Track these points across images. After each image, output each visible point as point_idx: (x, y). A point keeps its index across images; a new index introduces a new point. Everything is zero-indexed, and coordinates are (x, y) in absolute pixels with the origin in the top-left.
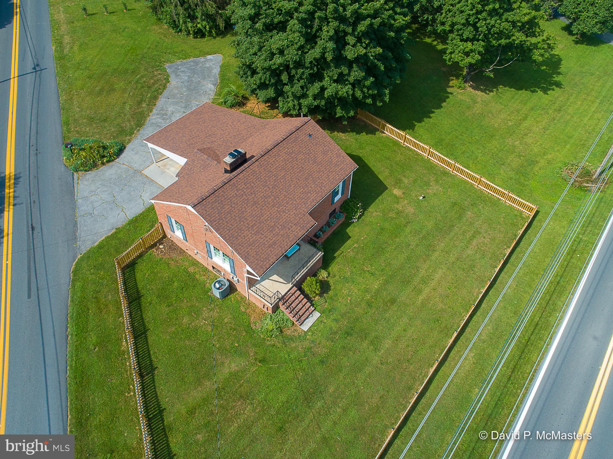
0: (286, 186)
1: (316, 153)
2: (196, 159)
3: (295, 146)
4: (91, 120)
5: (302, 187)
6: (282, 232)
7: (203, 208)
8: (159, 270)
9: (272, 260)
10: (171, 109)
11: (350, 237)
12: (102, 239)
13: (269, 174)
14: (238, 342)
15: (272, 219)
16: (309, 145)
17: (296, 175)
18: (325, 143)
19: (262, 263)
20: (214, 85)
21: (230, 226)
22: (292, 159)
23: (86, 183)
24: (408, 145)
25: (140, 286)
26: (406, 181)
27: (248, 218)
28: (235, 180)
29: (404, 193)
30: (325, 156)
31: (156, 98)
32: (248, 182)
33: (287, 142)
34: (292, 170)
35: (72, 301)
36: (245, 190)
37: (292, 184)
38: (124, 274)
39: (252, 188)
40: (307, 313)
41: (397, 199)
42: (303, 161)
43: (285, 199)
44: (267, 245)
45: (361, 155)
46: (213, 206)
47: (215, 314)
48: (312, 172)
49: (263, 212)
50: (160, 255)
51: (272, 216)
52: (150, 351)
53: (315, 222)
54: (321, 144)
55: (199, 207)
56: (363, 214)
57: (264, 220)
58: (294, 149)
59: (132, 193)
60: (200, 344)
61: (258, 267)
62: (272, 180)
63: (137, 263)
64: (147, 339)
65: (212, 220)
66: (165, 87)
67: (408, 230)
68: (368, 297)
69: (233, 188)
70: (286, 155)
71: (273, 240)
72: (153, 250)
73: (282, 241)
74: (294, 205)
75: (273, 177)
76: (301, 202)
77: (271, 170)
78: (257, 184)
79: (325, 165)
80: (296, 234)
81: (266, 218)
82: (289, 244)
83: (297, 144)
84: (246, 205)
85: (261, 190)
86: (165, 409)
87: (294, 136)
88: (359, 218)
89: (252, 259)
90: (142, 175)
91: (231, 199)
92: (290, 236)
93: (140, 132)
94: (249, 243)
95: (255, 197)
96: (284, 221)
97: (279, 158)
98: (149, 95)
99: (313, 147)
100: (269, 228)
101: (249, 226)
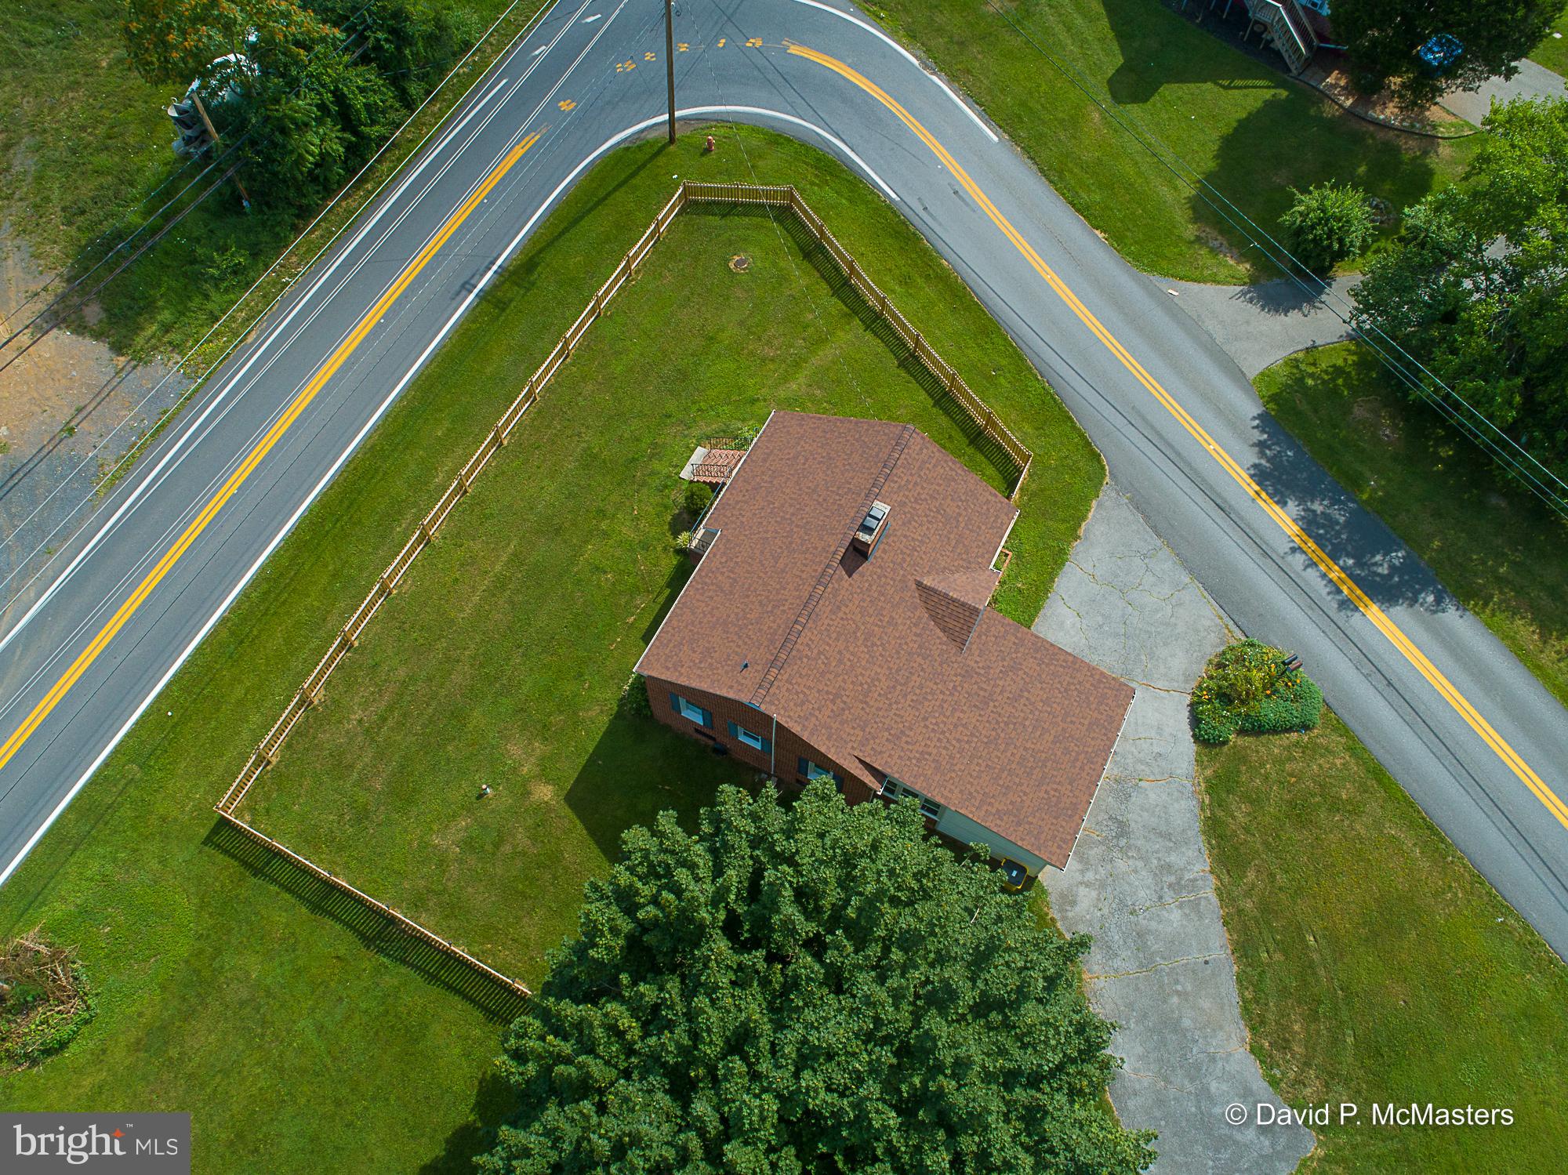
4: (1333, 802)
29: (527, 794)
31: (1241, 952)
41: (544, 776)
66: (1248, 1016)
98: (1264, 956)
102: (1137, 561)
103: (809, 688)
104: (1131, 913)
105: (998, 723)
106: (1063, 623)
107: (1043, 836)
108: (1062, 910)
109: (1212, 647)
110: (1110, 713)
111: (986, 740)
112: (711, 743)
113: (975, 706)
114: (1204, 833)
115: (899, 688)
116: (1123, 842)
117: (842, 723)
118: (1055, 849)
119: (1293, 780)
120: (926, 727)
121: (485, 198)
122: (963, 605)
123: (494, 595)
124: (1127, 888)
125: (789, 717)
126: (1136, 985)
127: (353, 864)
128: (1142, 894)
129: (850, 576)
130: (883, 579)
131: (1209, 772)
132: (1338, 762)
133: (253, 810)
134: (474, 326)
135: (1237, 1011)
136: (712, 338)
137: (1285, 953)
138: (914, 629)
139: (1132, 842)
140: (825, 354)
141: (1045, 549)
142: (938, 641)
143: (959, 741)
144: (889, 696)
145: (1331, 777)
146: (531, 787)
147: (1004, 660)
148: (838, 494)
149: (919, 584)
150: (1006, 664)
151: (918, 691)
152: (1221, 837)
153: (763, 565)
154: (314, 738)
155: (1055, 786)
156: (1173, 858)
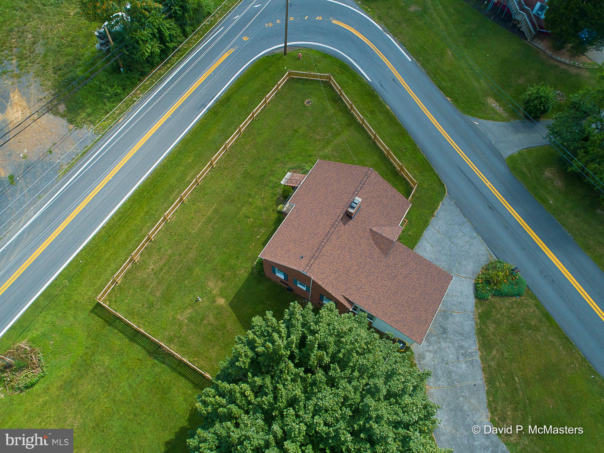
4: (528, 325)
29: (215, 301)
31: (489, 382)
41: (221, 295)
52: (374, 152)
66: (490, 407)
86: (355, 131)
98: (498, 384)
102: (456, 226)
103: (326, 267)
104: (446, 364)
105: (398, 286)
106: (426, 249)
107: (413, 331)
108: (419, 361)
109: (484, 261)
110: (443, 285)
111: (393, 292)
112: (286, 286)
113: (390, 279)
114: (477, 334)
115: (361, 270)
116: (445, 336)
117: (338, 282)
118: (418, 336)
119: (513, 316)
120: (370, 285)
121: (213, 72)
122: (388, 239)
123: (207, 224)
124: (445, 353)
125: (318, 278)
126: (447, 392)
127: (147, 324)
128: (451, 356)
129: (344, 225)
130: (357, 227)
131: (480, 311)
132: (531, 310)
133: (110, 301)
134: (205, 121)
135: (486, 405)
136: (296, 131)
137: (506, 383)
138: (368, 247)
139: (448, 336)
140: (339, 139)
141: (420, 220)
142: (377, 253)
143: (383, 292)
144: (357, 273)
145: (528, 316)
146: (216, 299)
147: (402, 262)
148: (341, 193)
149: (371, 230)
150: (403, 263)
151: (368, 272)
152: (483, 336)
153: (311, 219)
154: (135, 275)
155: (419, 312)
156: (464, 343)
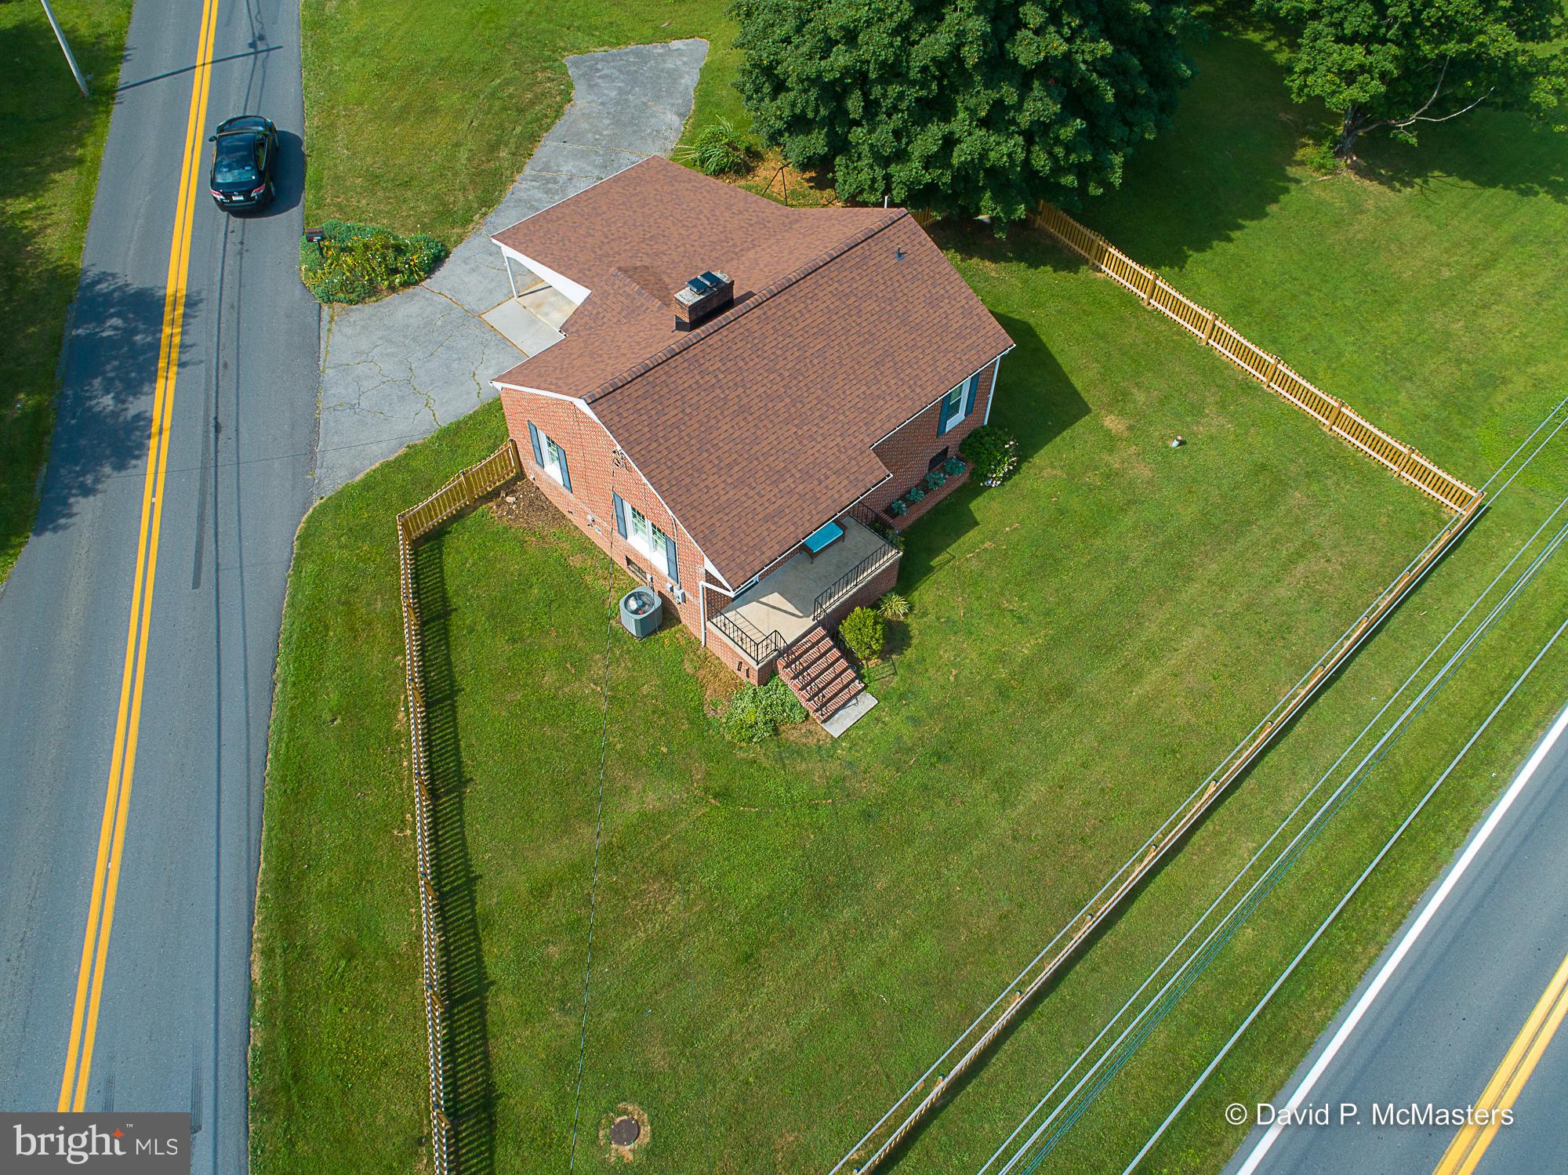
0: (825, 376)
1: (911, 300)
2: (612, 292)
3: (858, 278)
4: (374, 179)
5: (864, 382)
6: (801, 487)
7: (614, 407)
8: (500, 553)
9: (769, 553)
10: (568, 168)
11: (977, 524)
12: (374, 468)
13: (786, 342)
14: (669, 744)
15: (780, 453)
16: (895, 279)
17: (852, 351)
18: (937, 276)
19: (743, 557)
20: (681, 115)
21: (676, 460)
22: (846, 311)
23: (349, 331)
24: (1160, 307)
25: (451, 588)
26: (1140, 397)
27: (721, 445)
28: (699, 348)
29: (1130, 428)
30: (931, 311)
31: (533, 138)
32: (731, 357)
33: (838, 266)
34: (844, 337)
35: (292, 605)
36: (721, 376)
37: (840, 372)
38: (416, 554)
39: (738, 372)
40: (845, 696)
41: (1111, 441)
42: (876, 317)
43: (819, 406)
44: (761, 516)
45: (1032, 321)
46: (639, 407)
47: (621, 673)
48: (896, 348)
49: (759, 433)
50: (505, 519)
51: (781, 446)
52: (460, 740)
53: (888, 472)
54: (926, 278)
55: (605, 406)
56: (1016, 470)
57: (759, 454)
58: (855, 286)
59: (455, 365)
60: (577, 738)
61: (733, 565)
62: (790, 358)
63: (450, 532)
64: (455, 712)
65: (631, 439)
66: (558, 113)
67: (1128, 520)
68: (1003, 673)
69: (692, 367)
70: (833, 300)
71: (776, 506)
72: (490, 504)
73: (799, 510)
74: (840, 425)
75: (795, 349)
76: (858, 420)
77: (791, 332)
78: (751, 364)
79: (929, 332)
80: (836, 496)
81: (765, 450)
82: (816, 518)
83: (864, 274)
84: (719, 411)
85: (760, 378)
86: (481, 876)
87: (858, 253)
88: (1005, 479)
89: (721, 544)
90: (483, 323)
91: (684, 393)
92: (820, 501)
93: (488, 218)
94: (717, 504)
95: (743, 395)
96: (808, 461)
97: (815, 304)
98: (519, 129)
99: (905, 285)
100: (770, 474)
101: (722, 465)
102: (365, 404)
114: (499, 201)
131: (459, 231)
135: (565, 117)
